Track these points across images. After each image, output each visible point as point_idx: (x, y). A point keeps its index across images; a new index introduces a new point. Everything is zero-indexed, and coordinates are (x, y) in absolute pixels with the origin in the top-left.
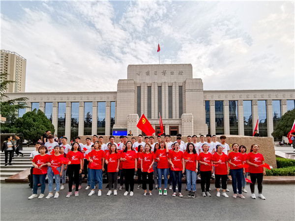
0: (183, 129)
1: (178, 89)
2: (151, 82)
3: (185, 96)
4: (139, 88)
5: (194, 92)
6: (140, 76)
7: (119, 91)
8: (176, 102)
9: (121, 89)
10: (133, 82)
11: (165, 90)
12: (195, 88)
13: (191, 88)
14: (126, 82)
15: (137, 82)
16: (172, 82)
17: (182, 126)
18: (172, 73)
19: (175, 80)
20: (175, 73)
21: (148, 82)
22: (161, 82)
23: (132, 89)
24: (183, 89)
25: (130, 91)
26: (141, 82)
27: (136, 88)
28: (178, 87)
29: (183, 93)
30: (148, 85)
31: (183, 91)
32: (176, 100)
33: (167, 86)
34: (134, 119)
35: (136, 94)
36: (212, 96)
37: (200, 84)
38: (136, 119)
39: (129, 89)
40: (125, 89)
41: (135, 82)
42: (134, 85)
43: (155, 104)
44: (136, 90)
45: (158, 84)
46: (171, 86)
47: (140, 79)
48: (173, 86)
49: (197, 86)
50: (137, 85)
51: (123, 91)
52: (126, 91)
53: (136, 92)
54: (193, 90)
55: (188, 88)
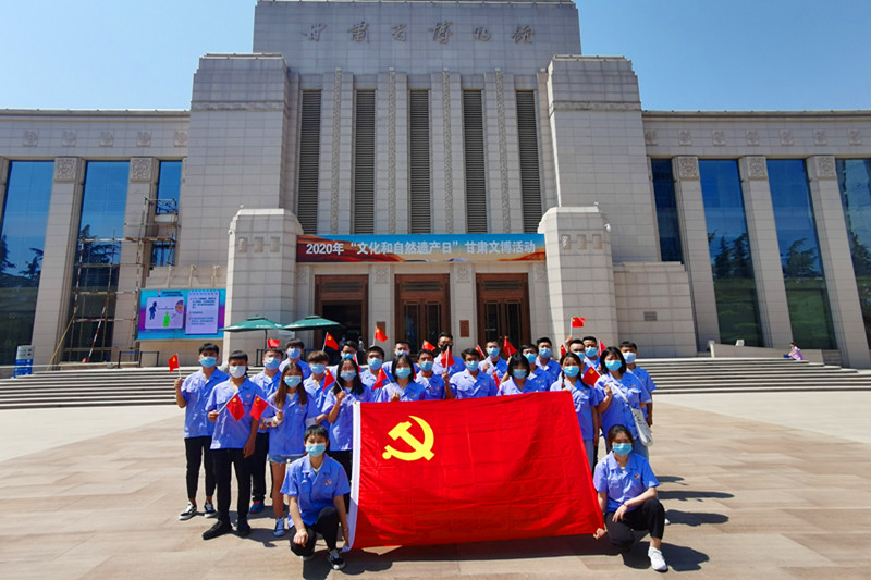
2: (373, 70)
4: (312, 97)
6: (321, 44)
7: (204, 103)
9: (215, 97)
15: (303, 71)
16: (480, 70)
18: (481, 34)
20: (495, 37)
22: (425, 72)
24: (539, 106)
25: (263, 106)
27: (298, 96)
28: (513, 97)
29: (540, 123)
30: (361, 86)
32: (503, 153)
33: (456, 87)
34: (264, 235)
35: (294, 122)
36: (685, 136)
37: (624, 80)
38: (281, 235)
39: (254, 97)
40: (234, 97)
41: (292, 70)
42: (283, 78)
43: (393, 168)
44: (295, 104)
45: (408, 82)
46: (479, 88)
47: (317, 59)
48: (487, 89)
49: (611, 88)
50: (300, 82)
51: (227, 106)
52: (243, 105)
53: (295, 113)
54: (592, 105)
55: (565, 96)
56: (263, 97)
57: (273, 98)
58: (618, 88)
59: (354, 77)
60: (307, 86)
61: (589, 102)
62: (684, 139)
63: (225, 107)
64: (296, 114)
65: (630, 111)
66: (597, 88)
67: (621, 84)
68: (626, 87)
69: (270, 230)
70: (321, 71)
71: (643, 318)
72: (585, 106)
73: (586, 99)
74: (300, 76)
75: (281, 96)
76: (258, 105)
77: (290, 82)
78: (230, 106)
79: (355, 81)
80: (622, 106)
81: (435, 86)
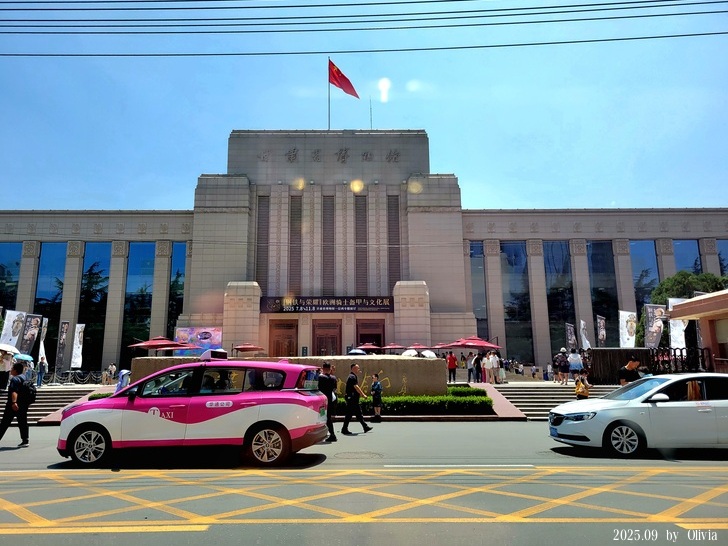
1: (384, 206)
3: (406, 227)
4: (264, 200)
5: (431, 215)
6: (269, 163)
7: (201, 207)
9: (208, 204)
10: (246, 182)
11: (345, 208)
12: (436, 203)
13: (423, 203)
14: (224, 181)
15: (259, 183)
16: (367, 182)
17: (396, 321)
18: (367, 156)
20: (376, 158)
21: (292, 183)
22: (331, 183)
23: (242, 204)
24: (401, 206)
25: (236, 210)
27: (255, 200)
28: (385, 200)
29: (402, 218)
30: (294, 193)
31: (401, 212)
33: (350, 195)
34: (243, 297)
35: (254, 218)
36: (491, 226)
37: (453, 191)
38: (252, 297)
39: (231, 204)
40: (219, 204)
41: (253, 183)
42: (248, 191)
44: (254, 206)
45: (322, 190)
46: (366, 194)
47: (267, 175)
48: (370, 195)
49: (444, 197)
50: (257, 191)
52: (224, 209)
53: (254, 213)
55: (415, 203)
56: (236, 204)
58: (448, 197)
59: (289, 187)
60: (261, 193)
61: (430, 207)
62: (490, 228)
63: (214, 210)
65: (455, 212)
66: (435, 197)
67: (450, 194)
68: (452, 196)
70: (269, 182)
72: (427, 209)
74: (257, 186)
75: (247, 203)
76: (234, 209)
77: (251, 192)
78: (217, 210)
79: (289, 190)
80: (450, 209)
81: (338, 194)
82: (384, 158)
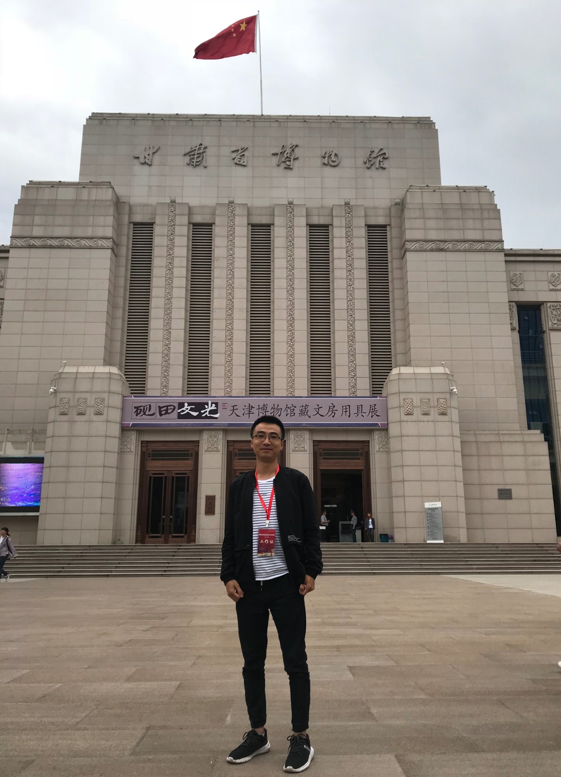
0: (395, 458)
1: (361, 242)
2: (211, 202)
3: (403, 279)
4: (143, 231)
5: (450, 256)
6: (154, 169)
7: (25, 238)
8: (351, 309)
9: (37, 232)
10: (107, 194)
11: (290, 246)
12: (456, 235)
13: (433, 235)
15: (134, 200)
16: (329, 203)
17: (394, 444)
18: (330, 161)
19: (348, 195)
20: (346, 162)
21: (194, 202)
22: (266, 203)
23: (100, 232)
24: (392, 244)
25: (89, 243)
26: (153, 201)
27: (127, 231)
28: (363, 232)
29: (393, 264)
30: (198, 219)
31: (393, 253)
32: (351, 299)
33: (301, 222)
34: (88, 396)
35: (123, 261)
36: (556, 279)
37: (486, 215)
38: (106, 396)
39: (78, 232)
40: (58, 232)
41: (122, 200)
42: (111, 211)
43: (230, 317)
44: (124, 240)
45: (249, 215)
46: (327, 223)
47: (150, 187)
48: (334, 224)
49: (470, 223)
50: (130, 213)
51: (49, 242)
52: (66, 242)
53: (123, 251)
54: (450, 246)
55: (418, 235)
56: (89, 232)
57: (100, 234)
58: (478, 224)
59: (189, 208)
60: (138, 218)
61: (445, 241)
62: (554, 283)
63: (48, 244)
64: (125, 251)
65: (491, 251)
66: (454, 224)
67: (482, 219)
68: (487, 223)
69: (94, 390)
71: (496, 495)
72: (442, 246)
73: (442, 237)
74: (130, 206)
75: (109, 232)
76: (83, 242)
77: (119, 214)
78: (54, 242)
79: (190, 214)
80: (483, 246)
81: (279, 221)
82: (360, 162)
